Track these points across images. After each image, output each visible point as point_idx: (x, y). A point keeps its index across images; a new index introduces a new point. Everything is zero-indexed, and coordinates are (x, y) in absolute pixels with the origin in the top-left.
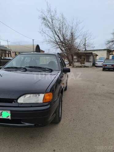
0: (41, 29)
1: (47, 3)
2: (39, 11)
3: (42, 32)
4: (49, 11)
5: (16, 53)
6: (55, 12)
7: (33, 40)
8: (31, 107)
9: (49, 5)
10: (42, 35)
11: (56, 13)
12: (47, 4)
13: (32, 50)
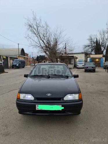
0: (27, 35)
1: (33, 12)
4: (35, 19)
5: (3, 57)
7: (18, 44)
8: (73, 102)
9: (34, 14)
10: (28, 40)
11: (41, 21)
12: (33, 13)
13: (17, 53)
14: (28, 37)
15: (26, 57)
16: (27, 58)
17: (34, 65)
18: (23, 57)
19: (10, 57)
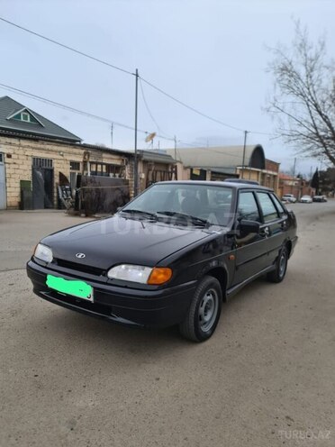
0: (272, 100)
1: (298, 24)
2: (270, 49)
3: (273, 109)
4: (303, 46)
5: (192, 170)
6: (319, 47)
7: (246, 132)
8: (126, 287)
9: (301, 28)
10: (273, 117)
11: (322, 49)
12: (298, 27)
13: (238, 160)
14: (274, 108)
15: (271, 172)
16: (275, 176)
17: (294, 199)
18: (258, 172)
19: (213, 173)
